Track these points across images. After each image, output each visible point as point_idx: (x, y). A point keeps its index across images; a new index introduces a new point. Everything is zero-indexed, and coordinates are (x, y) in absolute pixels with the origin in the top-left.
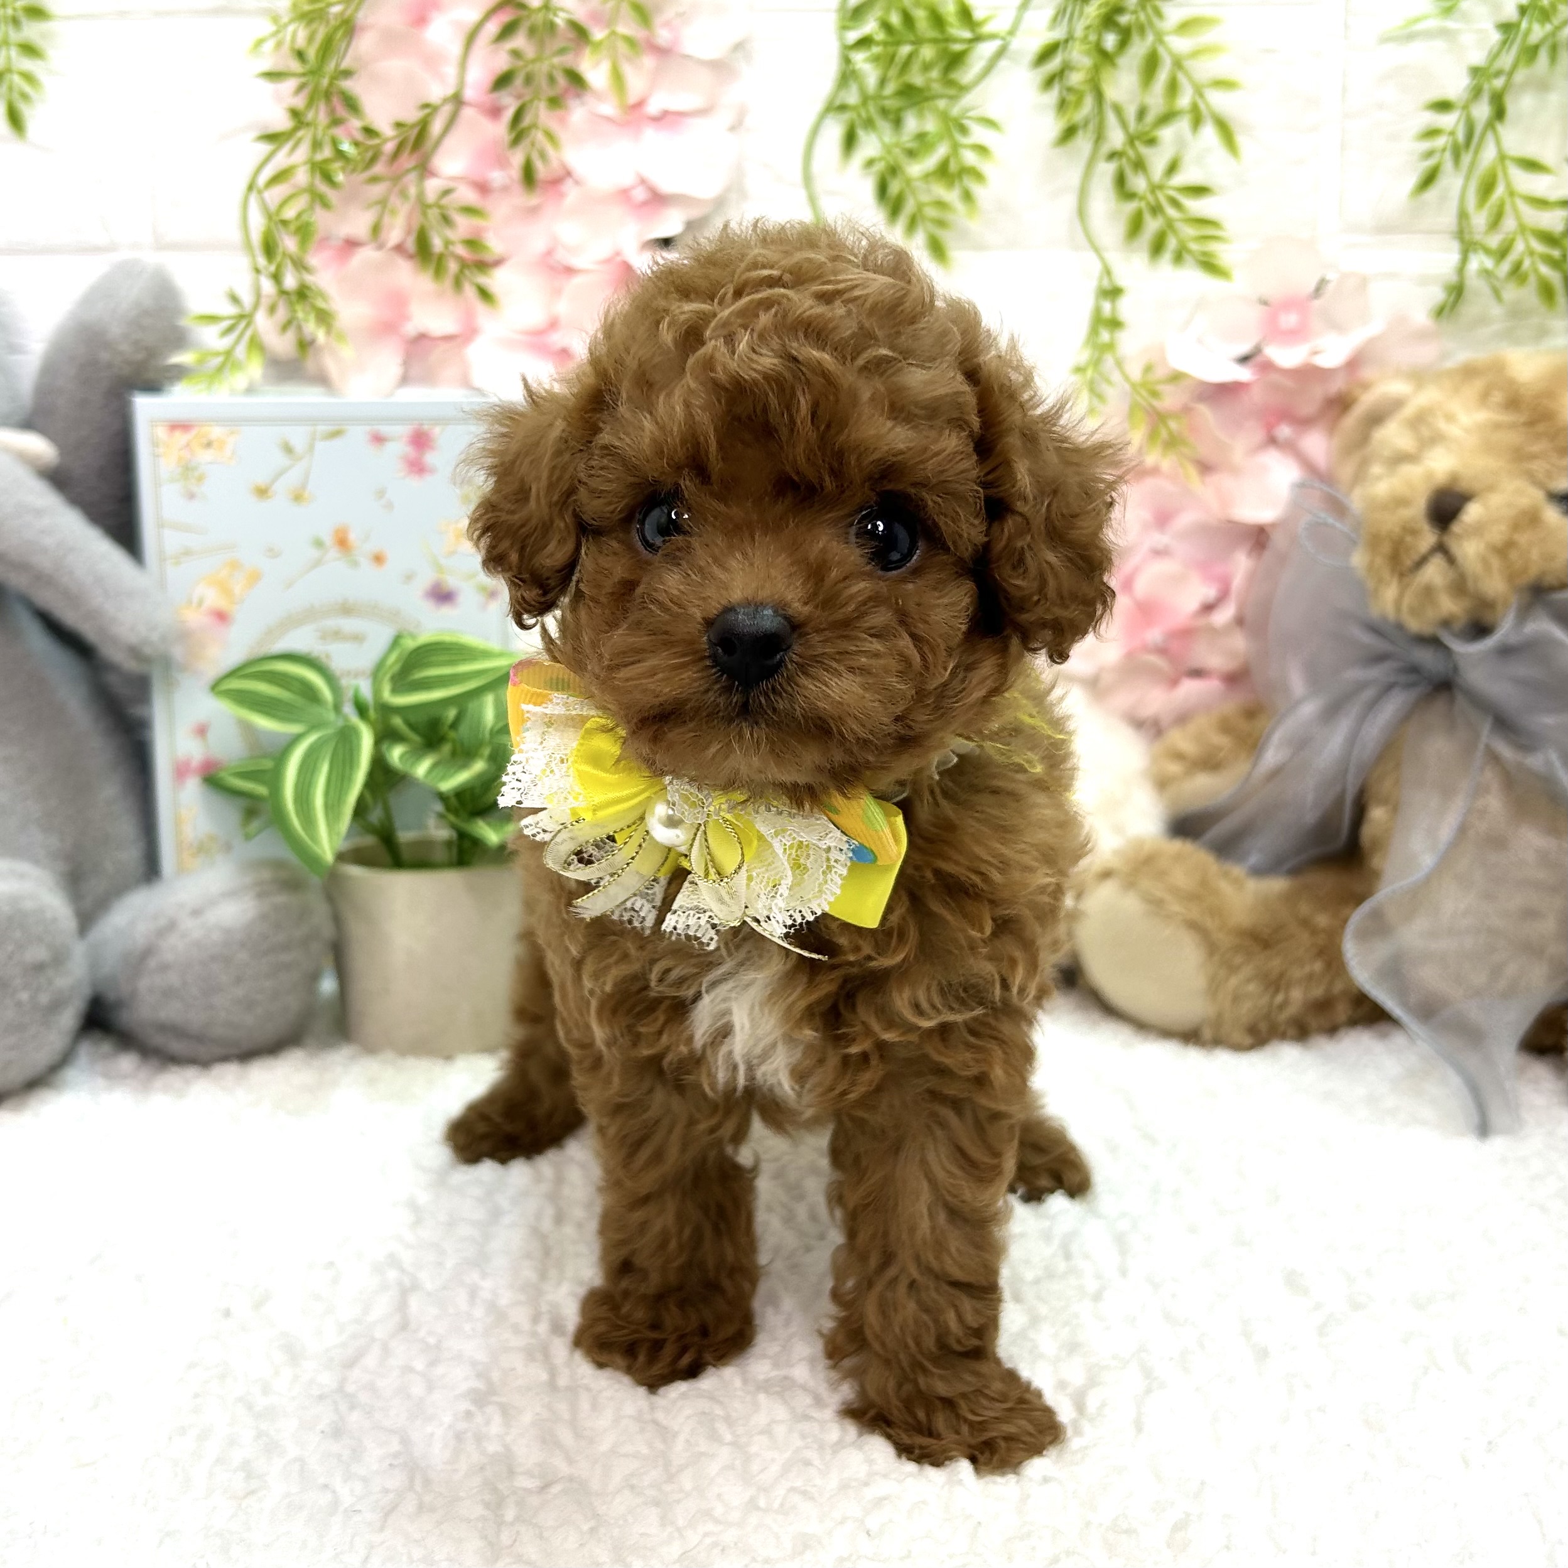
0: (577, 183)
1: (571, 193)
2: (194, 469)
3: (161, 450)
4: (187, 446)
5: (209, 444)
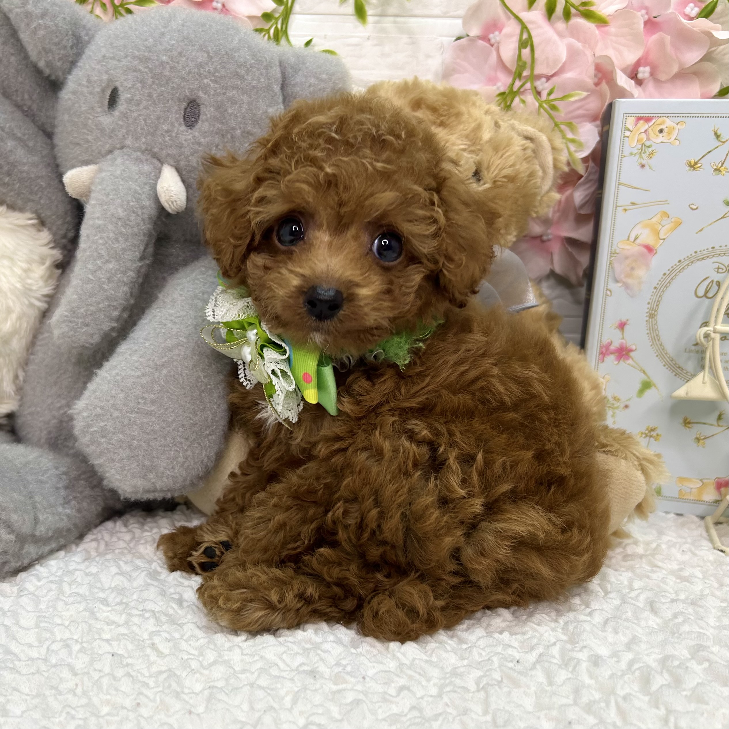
2: (648, 147)
3: (628, 133)
4: (646, 131)
5: (661, 131)
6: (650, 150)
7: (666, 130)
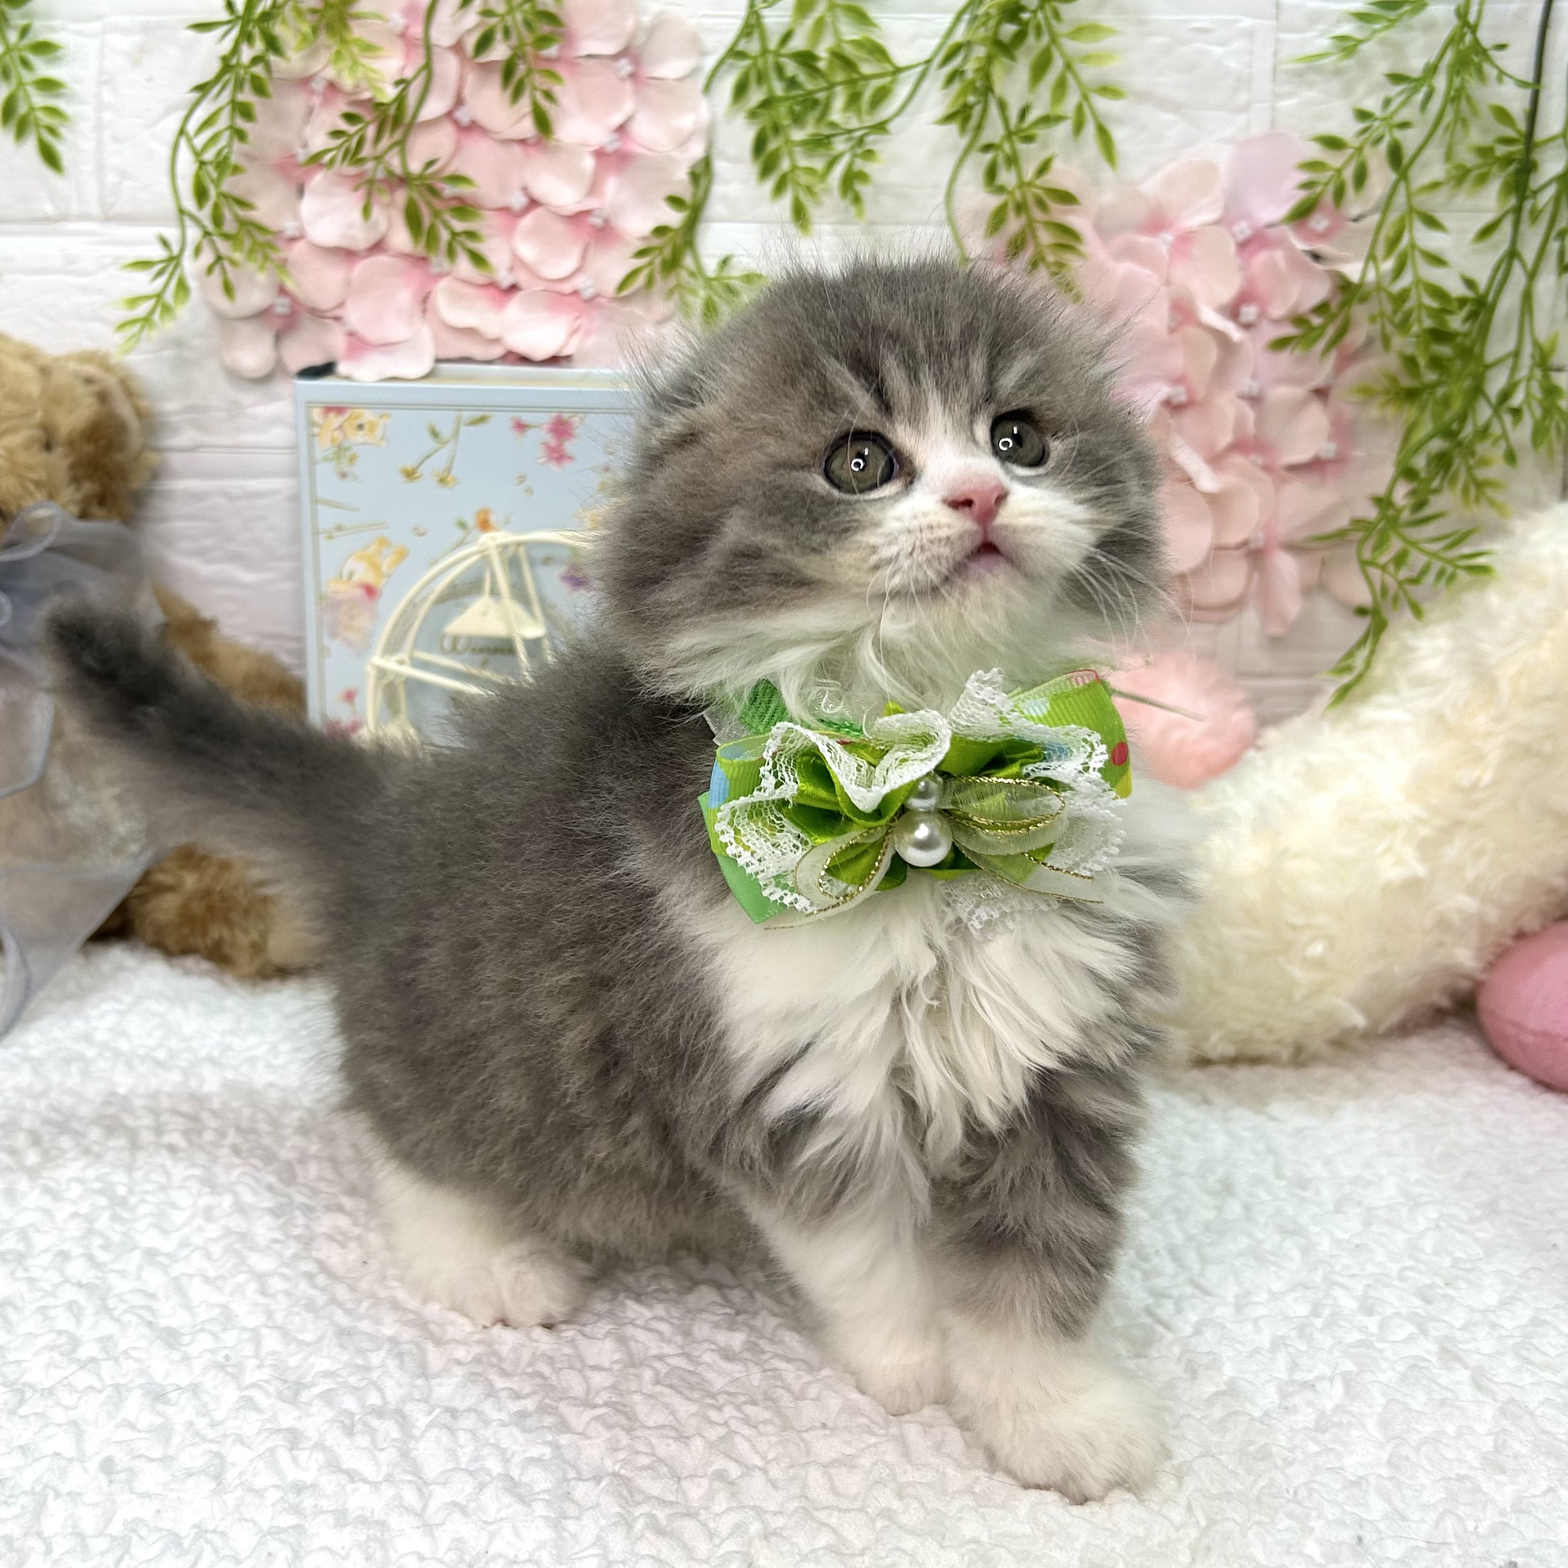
2: (348, 449)
3: (316, 430)
4: (340, 427)
5: (360, 427)
6: (348, 454)
7: (366, 427)
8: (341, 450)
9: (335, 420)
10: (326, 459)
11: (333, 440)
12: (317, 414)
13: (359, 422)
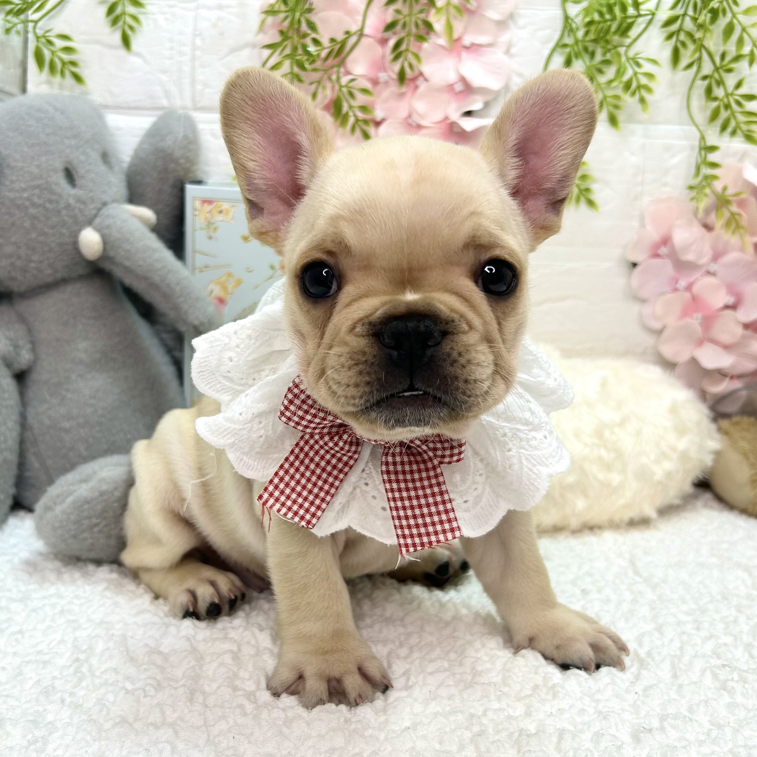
0: (426, 80)
1: (423, 86)
2: (213, 224)
3: (197, 213)
4: (210, 212)
5: (221, 212)
6: (214, 226)
7: (224, 212)
8: (209, 224)
9: (207, 207)
10: (201, 229)
11: (206, 218)
12: (198, 204)
13: (220, 209)
